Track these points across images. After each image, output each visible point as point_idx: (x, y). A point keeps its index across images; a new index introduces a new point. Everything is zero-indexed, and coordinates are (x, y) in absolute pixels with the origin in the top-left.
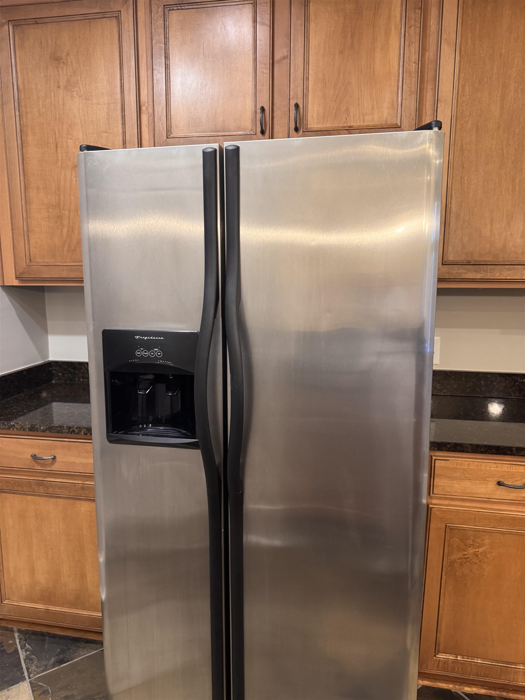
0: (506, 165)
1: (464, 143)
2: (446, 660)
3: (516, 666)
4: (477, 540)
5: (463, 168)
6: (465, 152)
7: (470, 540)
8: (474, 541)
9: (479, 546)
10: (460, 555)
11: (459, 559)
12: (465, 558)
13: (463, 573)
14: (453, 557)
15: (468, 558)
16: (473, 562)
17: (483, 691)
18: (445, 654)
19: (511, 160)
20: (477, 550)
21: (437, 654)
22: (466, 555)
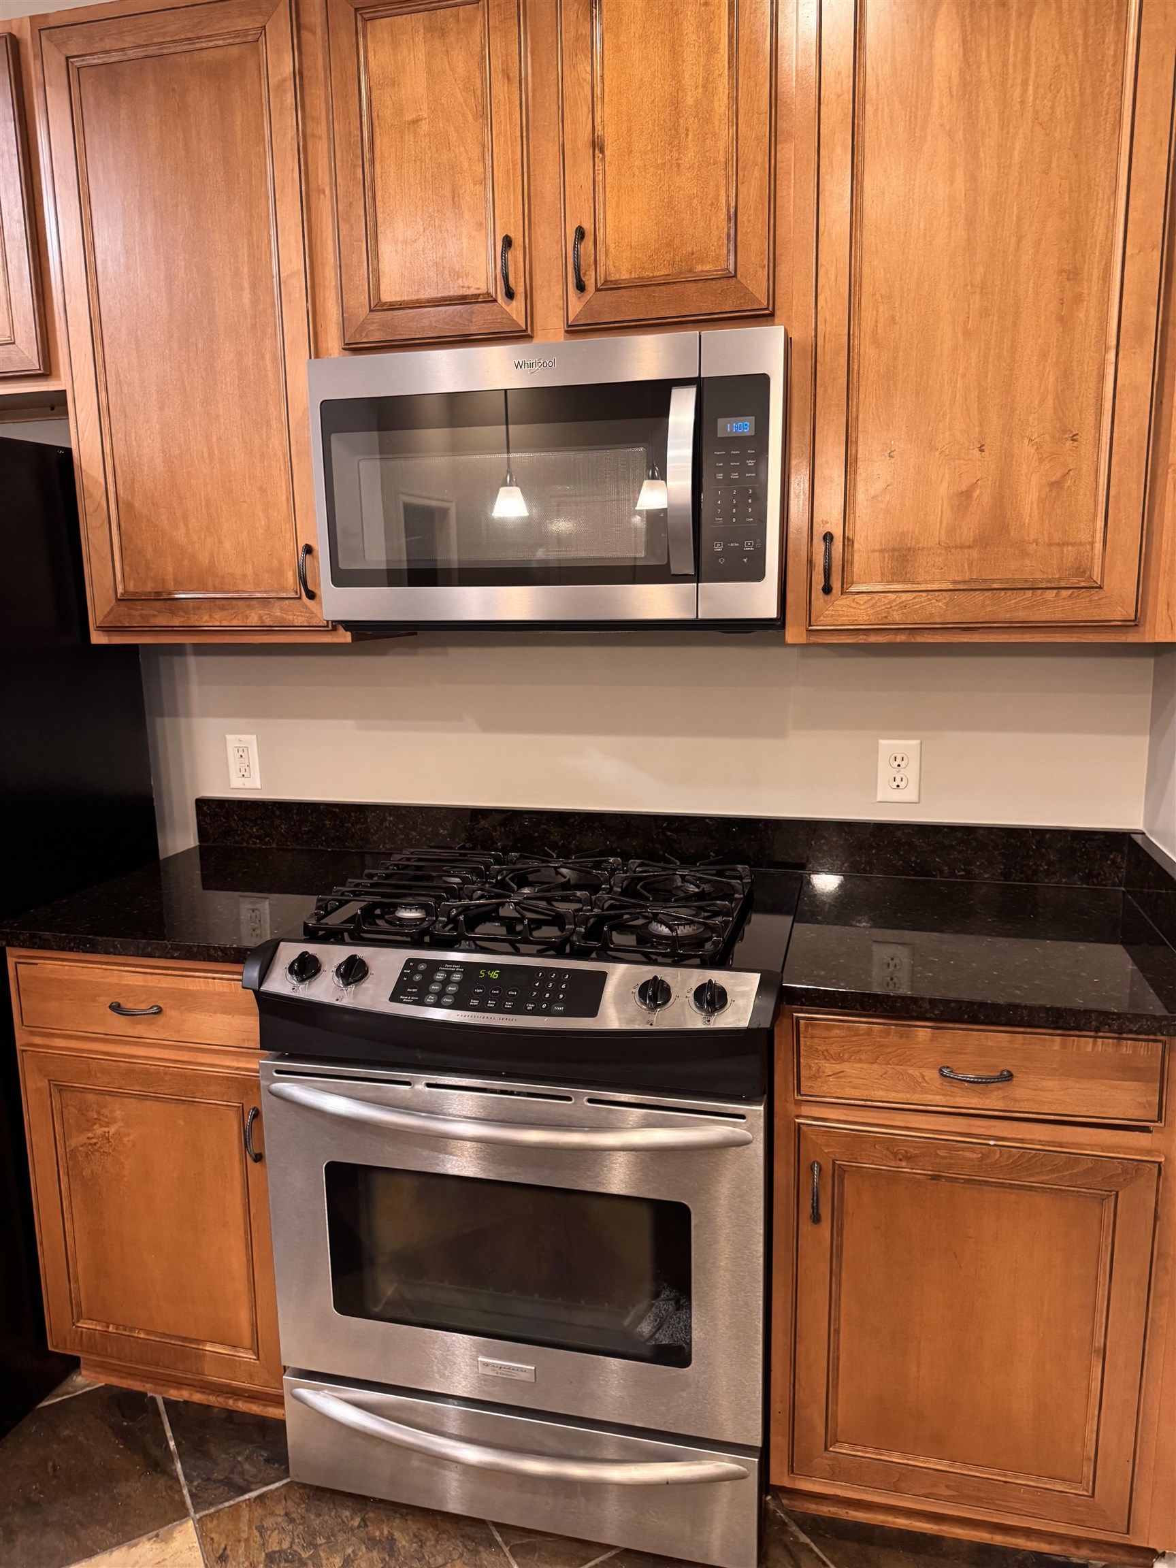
0: (192, 409)
1: (120, 370)
2: (91, 1333)
3: (199, 1345)
4: (104, 1111)
5: (126, 416)
6: (125, 386)
7: (93, 1110)
8: (98, 1113)
9: (108, 1123)
10: (83, 1138)
11: (82, 1146)
12: (91, 1144)
13: (92, 1171)
14: (74, 1142)
15: (95, 1144)
16: (104, 1152)
17: (197, 1397)
18: (90, 1322)
19: (198, 400)
20: (106, 1130)
21: (78, 1321)
22: (92, 1138)
